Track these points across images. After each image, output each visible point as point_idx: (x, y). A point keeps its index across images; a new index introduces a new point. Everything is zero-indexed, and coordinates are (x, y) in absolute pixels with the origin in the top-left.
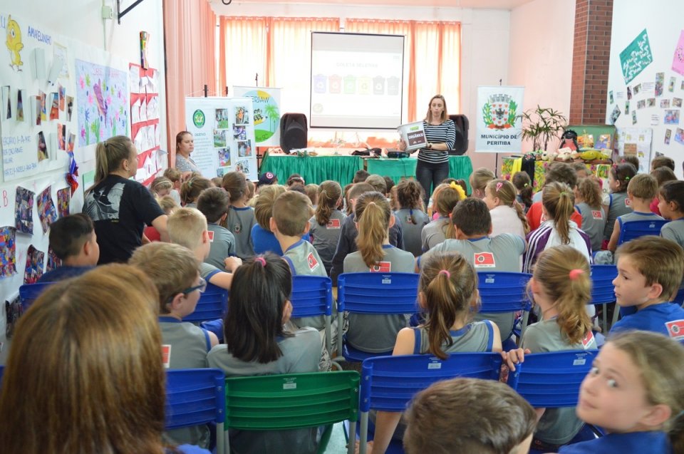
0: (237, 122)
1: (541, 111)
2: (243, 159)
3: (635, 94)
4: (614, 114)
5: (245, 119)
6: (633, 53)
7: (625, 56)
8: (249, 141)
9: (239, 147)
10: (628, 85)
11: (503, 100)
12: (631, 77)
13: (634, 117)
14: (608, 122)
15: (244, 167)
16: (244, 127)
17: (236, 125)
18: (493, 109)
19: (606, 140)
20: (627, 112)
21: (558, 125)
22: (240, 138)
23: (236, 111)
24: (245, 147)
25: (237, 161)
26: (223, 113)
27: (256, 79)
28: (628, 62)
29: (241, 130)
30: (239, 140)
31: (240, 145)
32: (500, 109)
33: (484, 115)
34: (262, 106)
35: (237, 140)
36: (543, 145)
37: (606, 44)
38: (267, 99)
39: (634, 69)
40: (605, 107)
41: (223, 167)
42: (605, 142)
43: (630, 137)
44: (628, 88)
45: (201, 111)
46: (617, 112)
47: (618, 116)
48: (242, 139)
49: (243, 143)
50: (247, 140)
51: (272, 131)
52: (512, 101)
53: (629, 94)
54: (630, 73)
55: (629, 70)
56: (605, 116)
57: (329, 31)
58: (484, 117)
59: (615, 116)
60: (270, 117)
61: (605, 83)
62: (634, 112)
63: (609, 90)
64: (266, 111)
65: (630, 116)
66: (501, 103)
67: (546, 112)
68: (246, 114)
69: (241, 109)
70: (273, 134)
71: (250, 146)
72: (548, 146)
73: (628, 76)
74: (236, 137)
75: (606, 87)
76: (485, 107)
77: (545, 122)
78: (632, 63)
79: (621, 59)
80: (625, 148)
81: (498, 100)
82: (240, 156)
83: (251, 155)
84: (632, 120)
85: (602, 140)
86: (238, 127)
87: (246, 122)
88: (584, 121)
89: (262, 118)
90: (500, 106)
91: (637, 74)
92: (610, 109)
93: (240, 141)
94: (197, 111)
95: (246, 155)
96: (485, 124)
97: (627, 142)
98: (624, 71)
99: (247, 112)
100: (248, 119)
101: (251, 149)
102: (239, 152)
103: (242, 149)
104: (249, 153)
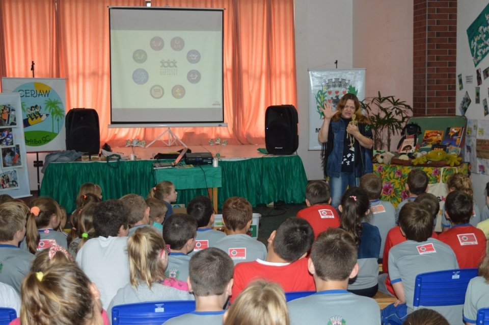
1: (381, 100)
2: (10, 169)
3: (485, 78)
4: (464, 103)
5: (11, 120)
6: (481, 28)
7: (472, 32)
8: (18, 146)
9: (4, 155)
10: (478, 67)
11: (340, 86)
12: (479, 58)
13: (486, 107)
14: (458, 112)
15: (11, 179)
16: (10, 130)
18: (328, 97)
19: (457, 134)
20: (478, 101)
21: (404, 115)
22: (4, 143)
24: (12, 154)
25: (1, 172)
27: (32, 69)
28: (476, 40)
29: (6, 133)
31: (5, 152)
32: (337, 97)
33: (318, 104)
34: (41, 101)
36: (385, 141)
37: (451, 17)
38: (47, 93)
39: (483, 48)
40: (454, 93)
42: (455, 137)
43: (482, 131)
44: (478, 71)
46: (467, 101)
47: (468, 105)
48: (7, 144)
49: (9, 150)
51: (56, 131)
52: (351, 86)
53: (479, 79)
54: (479, 54)
55: (477, 50)
56: (454, 105)
57: (132, 6)
58: (318, 107)
59: (465, 105)
60: (53, 114)
61: (453, 64)
62: (485, 101)
63: (458, 73)
64: (46, 107)
65: (481, 105)
66: (337, 89)
67: (386, 100)
68: (13, 113)
69: (5, 107)
70: (56, 135)
71: (18, 152)
72: (391, 142)
73: (477, 56)
75: (454, 70)
76: (318, 95)
77: (386, 112)
78: (480, 41)
79: (469, 35)
80: (477, 145)
81: (334, 86)
82: (5, 166)
83: (20, 164)
84: (483, 111)
85: (452, 134)
87: (13, 124)
88: (429, 111)
89: (41, 116)
90: (337, 92)
91: (486, 54)
92: (460, 97)
95: (14, 164)
96: (319, 115)
97: (479, 137)
98: (472, 50)
99: (13, 110)
100: (15, 120)
101: (19, 156)
102: (4, 161)
103: (8, 157)
104: (17, 162)
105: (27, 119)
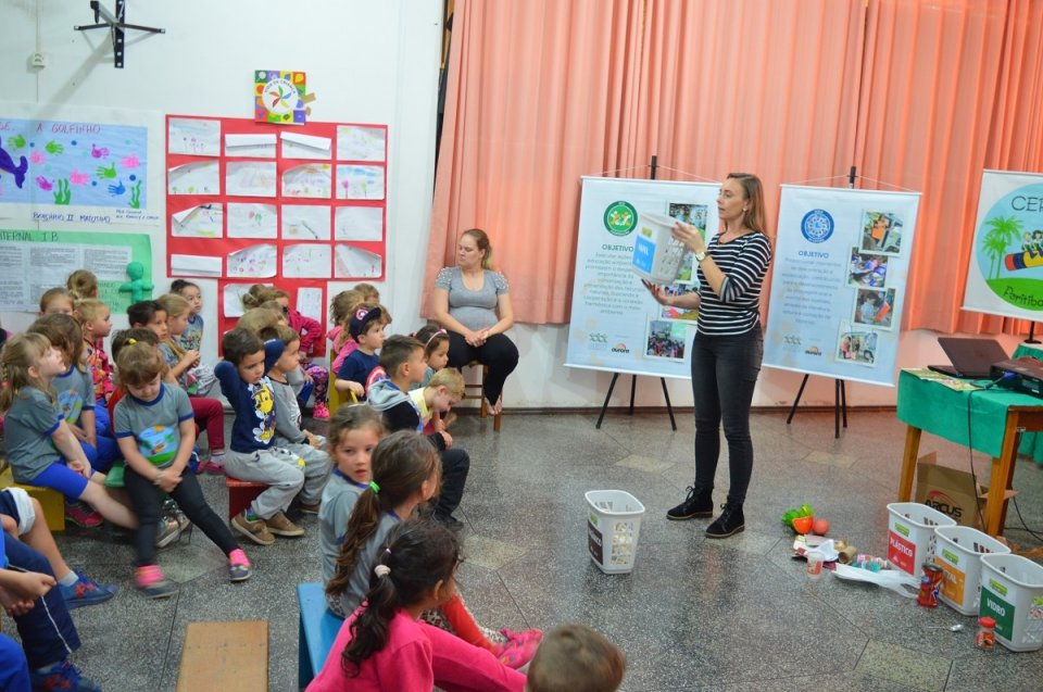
0: (867, 244)
2: (866, 328)
5: (890, 242)
8: (893, 291)
9: (861, 301)
15: (864, 347)
16: (885, 259)
17: (861, 251)
22: (866, 280)
23: (867, 221)
24: (878, 303)
25: (848, 330)
26: (693, 213)
29: (874, 264)
30: (865, 285)
31: (863, 297)
35: (857, 285)
41: (675, 321)
45: (627, 204)
48: (871, 284)
49: (873, 295)
50: (885, 289)
68: (896, 229)
69: (881, 217)
71: (891, 303)
74: (857, 277)
82: (857, 320)
83: (888, 323)
86: (866, 258)
87: (891, 249)
93: (867, 287)
94: (617, 203)
95: (876, 322)
99: (897, 224)
100: (899, 240)
101: (891, 311)
102: (858, 311)
103: (868, 307)
104: (884, 319)
105: (1022, 254)
